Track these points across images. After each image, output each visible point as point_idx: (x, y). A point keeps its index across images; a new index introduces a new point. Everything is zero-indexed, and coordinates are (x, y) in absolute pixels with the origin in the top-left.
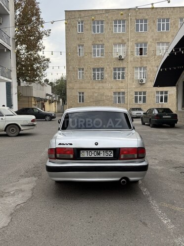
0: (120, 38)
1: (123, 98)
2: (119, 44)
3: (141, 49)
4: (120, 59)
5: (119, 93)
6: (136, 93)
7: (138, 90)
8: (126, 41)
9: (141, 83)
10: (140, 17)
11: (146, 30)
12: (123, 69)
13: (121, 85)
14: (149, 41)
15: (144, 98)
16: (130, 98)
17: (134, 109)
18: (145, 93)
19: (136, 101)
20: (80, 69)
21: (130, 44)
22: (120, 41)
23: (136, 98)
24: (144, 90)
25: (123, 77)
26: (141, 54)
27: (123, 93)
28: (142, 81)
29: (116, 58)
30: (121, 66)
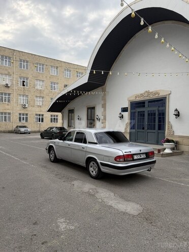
0: (6, 70)
1: (10, 118)
2: (6, 74)
3: (24, 82)
4: (7, 86)
5: (5, 113)
6: (20, 114)
7: (22, 112)
8: (11, 73)
9: (24, 107)
10: (23, 58)
11: (27, 68)
12: (9, 94)
13: (7, 107)
14: (30, 77)
15: (27, 118)
16: (15, 118)
17: (21, 127)
18: (27, 115)
19: (20, 120)
21: (15, 76)
22: (7, 73)
23: (20, 118)
24: (26, 113)
25: (9, 101)
26: (24, 85)
27: (9, 114)
28: (25, 105)
29: (3, 86)
30: (8, 92)
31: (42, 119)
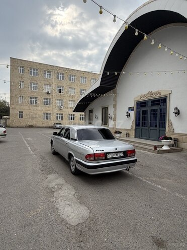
0: (48, 81)
1: (50, 117)
2: (48, 85)
3: (60, 90)
4: (48, 93)
5: (47, 114)
6: (57, 114)
7: (59, 113)
8: (51, 84)
9: (60, 109)
10: (60, 71)
11: (63, 79)
12: (50, 99)
13: (48, 109)
14: (65, 86)
15: (62, 117)
16: (54, 117)
17: (57, 124)
18: (62, 114)
19: (57, 119)
20: (20, 97)
21: (54, 86)
22: (48, 83)
23: (57, 117)
24: (62, 113)
25: (50, 104)
26: (60, 92)
27: (50, 114)
28: (61, 107)
29: (45, 93)
30: (49, 98)
31: (74, 118)
